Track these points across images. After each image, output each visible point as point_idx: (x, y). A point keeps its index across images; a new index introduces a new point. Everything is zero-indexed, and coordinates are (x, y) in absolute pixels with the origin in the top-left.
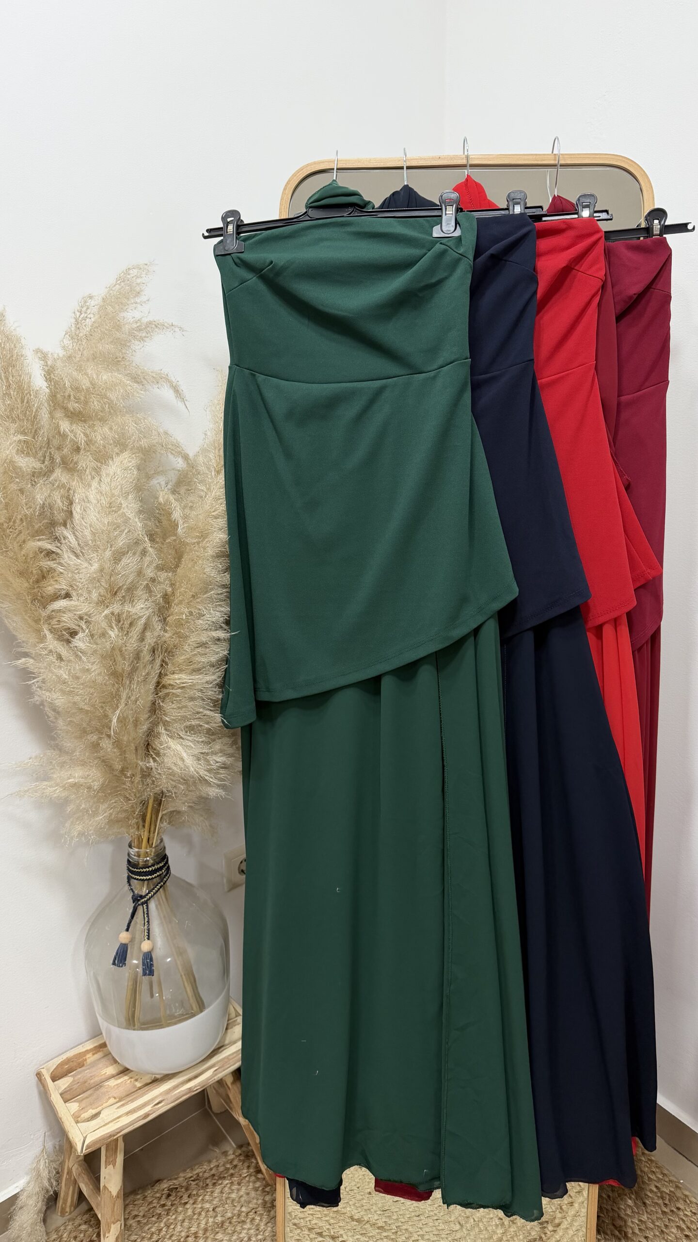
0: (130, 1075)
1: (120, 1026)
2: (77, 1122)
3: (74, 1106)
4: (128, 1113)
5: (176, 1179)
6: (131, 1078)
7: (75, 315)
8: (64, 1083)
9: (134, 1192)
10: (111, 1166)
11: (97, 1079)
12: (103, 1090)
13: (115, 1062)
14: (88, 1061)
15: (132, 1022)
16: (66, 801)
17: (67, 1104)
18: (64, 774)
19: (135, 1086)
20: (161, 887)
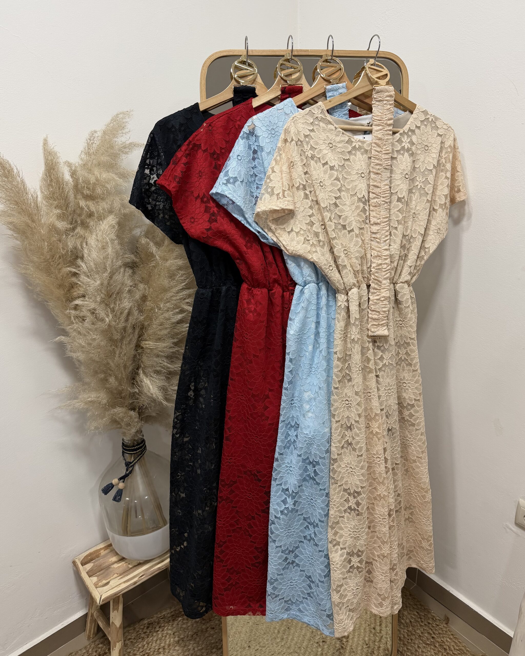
0: (126, 561)
1: (119, 535)
2: (96, 588)
3: (95, 579)
4: (125, 582)
5: (152, 618)
6: (126, 563)
7: (87, 141)
8: (89, 566)
9: (129, 626)
10: (116, 611)
11: (107, 564)
12: (111, 570)
13: (117, 554)
14: (102, 554)
15: (126, 532)
16: (87, 410)
17: (91, 578)
18: (86, 396)
19: (128, 567)
20: (141, 457)
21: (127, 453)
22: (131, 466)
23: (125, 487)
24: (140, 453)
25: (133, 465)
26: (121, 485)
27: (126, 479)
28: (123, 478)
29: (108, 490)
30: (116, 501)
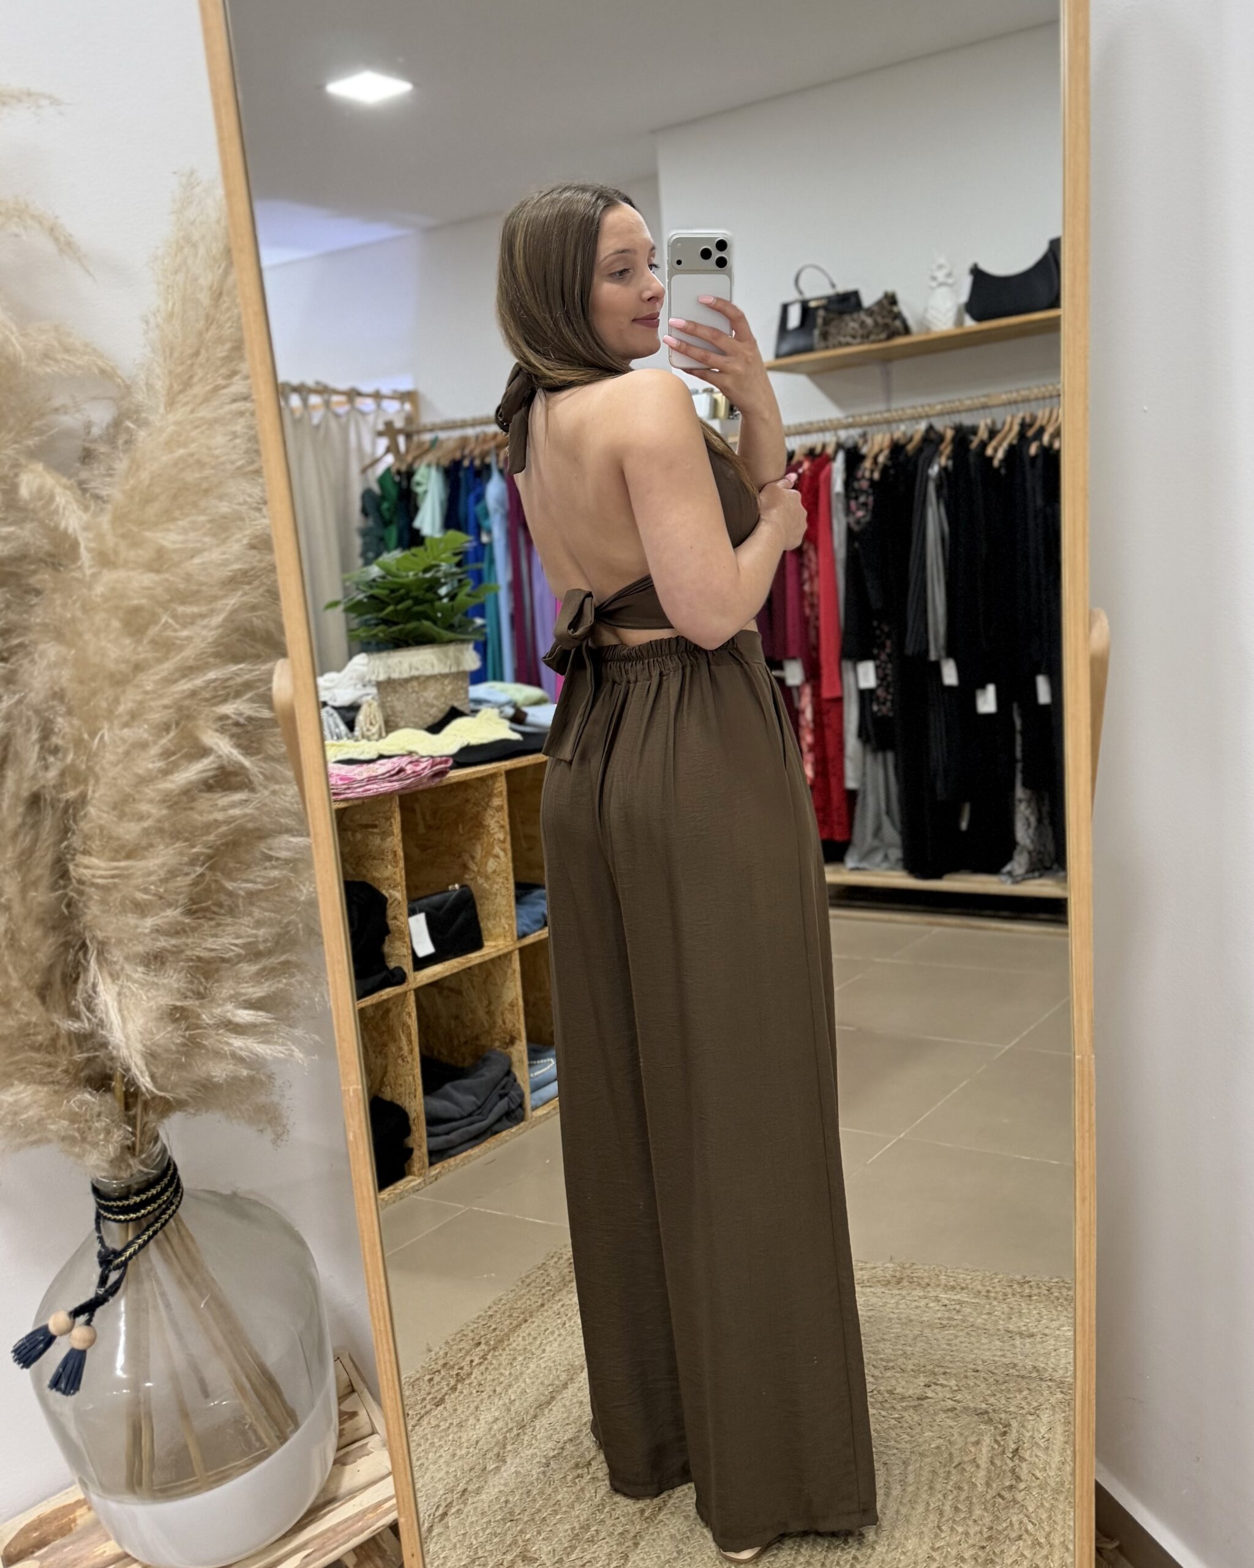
14: (79, 1522)
20: (155, 1233)
21: (109, 1219)
22: (117, 1267)
23: (92, 1341)
24: (151, 1218)
25: (124, 1264)
26: (79, 1336)
27: (99, 1312)
28: (88, 1309)
29: (34, 1353)
30: (58, 1389)
